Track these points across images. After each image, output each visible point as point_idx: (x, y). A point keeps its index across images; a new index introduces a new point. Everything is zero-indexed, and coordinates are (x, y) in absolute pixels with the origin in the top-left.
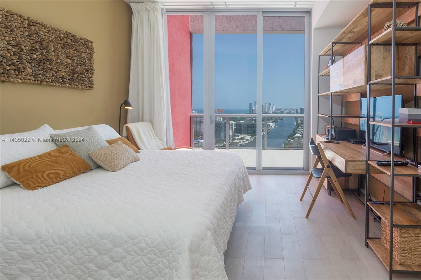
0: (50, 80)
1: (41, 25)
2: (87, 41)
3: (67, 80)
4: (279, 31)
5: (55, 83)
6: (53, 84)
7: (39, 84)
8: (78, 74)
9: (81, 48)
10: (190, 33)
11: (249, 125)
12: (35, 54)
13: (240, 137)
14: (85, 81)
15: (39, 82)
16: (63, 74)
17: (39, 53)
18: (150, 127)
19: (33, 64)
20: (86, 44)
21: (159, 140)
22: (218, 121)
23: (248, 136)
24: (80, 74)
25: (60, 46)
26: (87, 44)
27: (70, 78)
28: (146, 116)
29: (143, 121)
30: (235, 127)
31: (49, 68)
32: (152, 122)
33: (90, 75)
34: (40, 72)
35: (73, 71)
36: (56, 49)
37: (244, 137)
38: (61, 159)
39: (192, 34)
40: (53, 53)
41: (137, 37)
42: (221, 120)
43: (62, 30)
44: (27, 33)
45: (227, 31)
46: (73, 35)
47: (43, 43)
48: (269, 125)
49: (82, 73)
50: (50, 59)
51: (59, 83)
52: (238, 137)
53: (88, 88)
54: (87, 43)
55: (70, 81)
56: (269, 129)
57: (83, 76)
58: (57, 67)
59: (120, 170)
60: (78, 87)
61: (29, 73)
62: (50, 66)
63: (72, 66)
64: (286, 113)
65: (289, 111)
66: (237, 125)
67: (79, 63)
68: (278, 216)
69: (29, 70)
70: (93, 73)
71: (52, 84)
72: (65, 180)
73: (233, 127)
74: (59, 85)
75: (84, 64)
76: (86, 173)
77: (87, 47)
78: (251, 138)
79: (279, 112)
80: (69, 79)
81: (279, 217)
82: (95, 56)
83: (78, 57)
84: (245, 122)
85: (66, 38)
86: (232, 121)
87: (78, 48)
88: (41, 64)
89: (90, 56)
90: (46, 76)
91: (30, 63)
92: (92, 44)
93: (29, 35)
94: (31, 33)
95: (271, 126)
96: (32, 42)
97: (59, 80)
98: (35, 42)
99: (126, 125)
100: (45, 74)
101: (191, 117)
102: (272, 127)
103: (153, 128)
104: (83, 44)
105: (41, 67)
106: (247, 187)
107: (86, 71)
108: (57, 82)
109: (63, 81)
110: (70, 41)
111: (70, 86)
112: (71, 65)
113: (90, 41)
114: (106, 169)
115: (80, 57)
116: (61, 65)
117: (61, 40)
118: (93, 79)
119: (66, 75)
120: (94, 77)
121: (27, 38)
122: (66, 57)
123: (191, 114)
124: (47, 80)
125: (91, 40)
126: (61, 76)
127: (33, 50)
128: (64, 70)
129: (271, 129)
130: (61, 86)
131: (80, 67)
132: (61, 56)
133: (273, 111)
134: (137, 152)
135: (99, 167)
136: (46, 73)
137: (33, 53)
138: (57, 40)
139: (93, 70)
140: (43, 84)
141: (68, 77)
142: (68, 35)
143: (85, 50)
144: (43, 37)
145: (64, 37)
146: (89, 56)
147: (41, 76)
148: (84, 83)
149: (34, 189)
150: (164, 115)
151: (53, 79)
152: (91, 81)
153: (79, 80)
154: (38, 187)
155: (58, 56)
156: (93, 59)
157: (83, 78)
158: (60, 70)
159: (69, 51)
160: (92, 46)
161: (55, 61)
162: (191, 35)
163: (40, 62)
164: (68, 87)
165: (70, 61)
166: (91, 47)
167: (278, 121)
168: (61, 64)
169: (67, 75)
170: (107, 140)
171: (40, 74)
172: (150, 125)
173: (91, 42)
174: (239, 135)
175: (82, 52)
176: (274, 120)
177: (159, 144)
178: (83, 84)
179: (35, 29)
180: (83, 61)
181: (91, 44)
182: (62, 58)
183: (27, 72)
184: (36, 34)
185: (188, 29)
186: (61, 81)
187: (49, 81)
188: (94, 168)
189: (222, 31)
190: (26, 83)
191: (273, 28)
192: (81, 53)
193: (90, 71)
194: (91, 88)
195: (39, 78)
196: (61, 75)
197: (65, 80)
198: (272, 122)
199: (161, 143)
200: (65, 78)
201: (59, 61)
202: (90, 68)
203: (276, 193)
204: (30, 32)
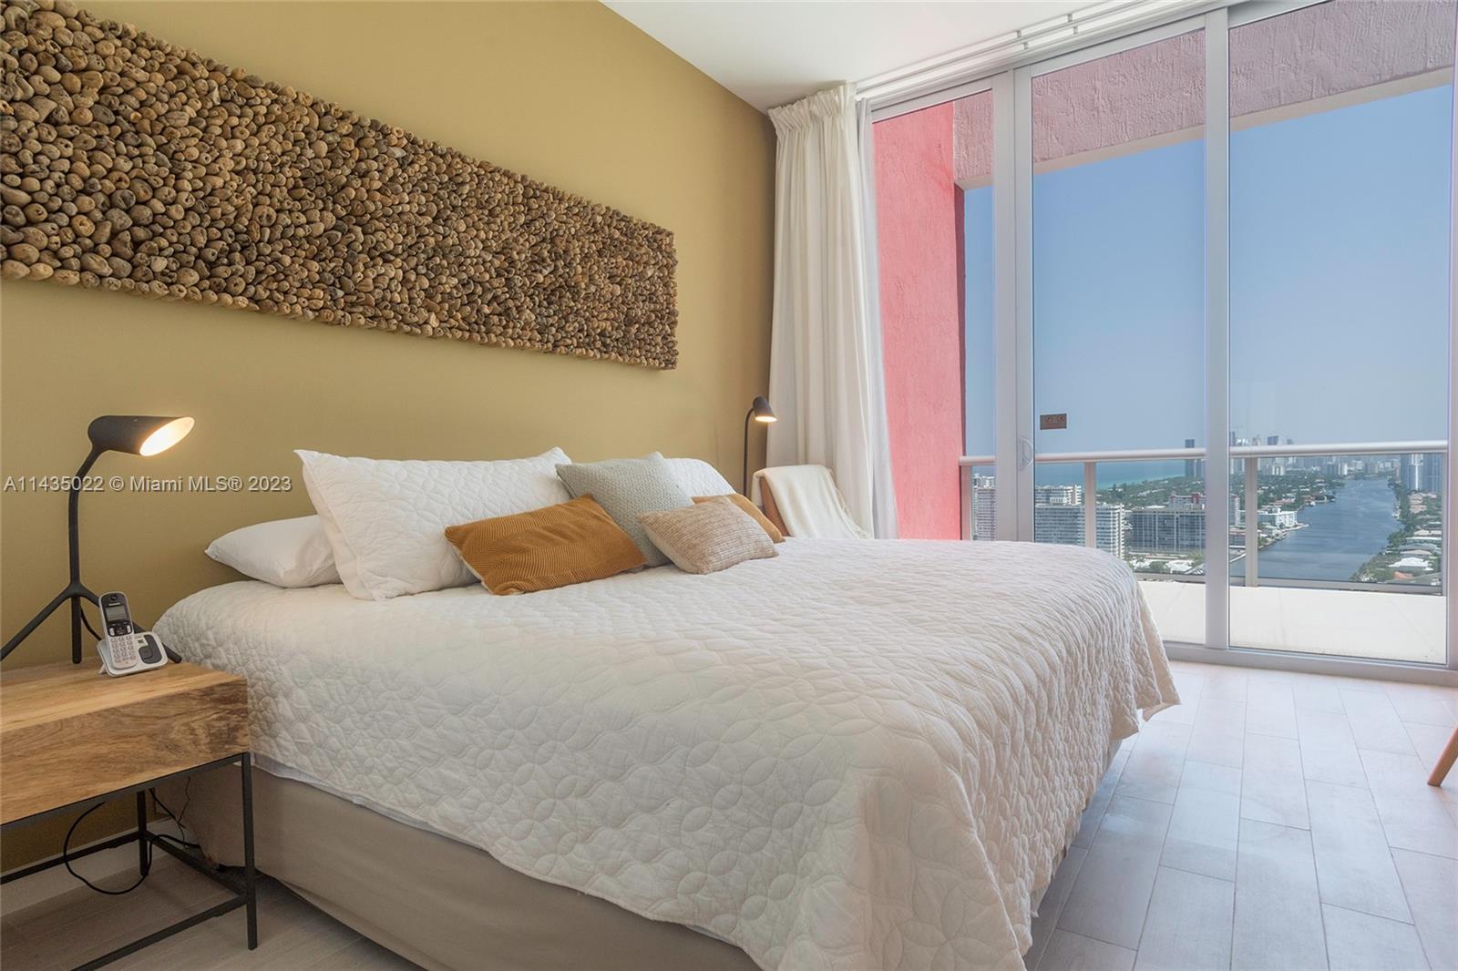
0: (575, 341)
1: (551, 196)
2: (659, 232)
3: (612, 341)
4: (1311, 99)
5: (587, 350)
6: (582, 353)
7: (550, 352)
8: (637, 326)
9: (643, 251)
10: (956, 187)
11: (1185, 521)
12: (541, 272)
13: (1147, 563)
14: (656, 344)
15: (550, 345)
16: (604, 324)
17: (549, 269)
18: (826, 480)
19: (537, 299)
20: (655, 241)
21: (853, 523)
22: (1067, 504)
23: (1180, 558)
24: (643, 325)
25: (595, 248)
26: (658, 239)
27: (618, 336)
28: (817, 446)
29: (806, 462)
30: (1130, 527)
31: (571, 308)
32: (831, 465)
33: (667, 327)
34: (551, 321)
35: (626, 316)
36: (586, 257)
37: (1164, 563)
38: (572, 526)
39: (963, 191)
40: (580, 269)
41: (789, 209)
42: (1077, 503)
43: (599, 205)
44: (522, 219)
45: (1086, 150)
46: (624, 216)
47: (558, 241)
48: (1271, 522)
49: (650, 324)
50: (573, 284)
51: (596, 350)
52: (1142, 561)
53: (664, 365)
54: (659, 237)
55: (620, 346)
56: (1269, 537)
57: (652, 331)
58: (589, 307)
59: (714, 571)
60: (638, 360)
61: (527, 323)
62: (572, 304)
63: (623, 303)
64: (1349, 471)
65: (1366, 465)
66: (1136, 520)
67: (641, 295)
68: (1308, 828)
69: (528, 314)
70: (675, 323)
71: (579, 351)
72: (578, 583)
73: (1122, 525)
74: (595, 356)
75: (651, 298)
76: (631, 575)
77: (659, 247)
78: (1193, 565)
79: (1314, 469)
80: (617, 340)
81: (1310, 830)
82: (681, 276)
83: (637, 278)
84: (1167, 510)
85: (609, 226)
86: (1117, 507)
87: (638, 252)
88: (553, 298)
89: (666, 273)
90: (567, 332)
91: (531, 297)
92: (672, 240)
93: (528, 224)
94: (530, 217)
95: (1278, 522)
96: (534, 240)
97: (595, 341)
98: (539, 240)
99: (760, 472)
100: (564, 326)
101: (960, 467)
102: (1281, 526)
103: (836, 486)
104: (649, 242)
105: (555, 307)
106: (1157, 690)
107: (657, 316)
108: (590, 345)
109: (604, 344)
110: (617, 234)
111: (621, 359)
112: (621, 301)
113: (665, 230)
114: (679, 566)
115: (641, 276)
116: (599, 300)
117: (596, 232)
118: (674, 339)
119: (610, 328)
120: (676, 334)
121: (521, 230)
122: (609, 278)
123: (963, 459)
124: (569, 341)
125: (669, 229)
126: (599, 330)
127: (536, 261)
128: (605, 315)
129: (1277, 535)
130: (598, 356)
131: (641, 304)
132: (597, 277)
133: (1286, 467)
134: (776, 540)
135: (665, 563)
136: (566, 322)
137: (535, 271)
138: (588, 233)
139: (673, 313)
140: (559, 350)
141: (616, 335)
142: (613, 216)
143: (654, 258)
144: (556, 227)
145: (604, 224)
146: (664, 274)
147: (554, 330)
148: (653, 349)
149: (505, 592)
150: (866, 443)
151: (580, 338)
152: (671, 345)
153: (642, 343)
154: (514, 590)
155: (591, 279)
156: (673, 283)
157: (651, 335)
158: (596, 313)
159: (614, 261)
160: (670, 245)
161: (585, 289)
162: (959, 193)
163: (551, 294)
164: (616, 361)
165: (618, 290)
166: (668, 250)
167: (1313, 503)
168: (597, 297)
169: (612, 329)
170: (695, 495)
171: (552, 325)
172: (827, 473)
173: (669, 234)
174: (1144, 556)
175: (647, 263)
176: (1293, 500)
177: (851, 532)
178: (651, 352)
179: (539, 206)
180: (648, 287)
181: (668, 239)
182: (601, 280)
183: (526, 319)
184: (541, 220)
185: (949, 175)
186: (599, 344)
187: (572, 344)
188: (654, 563)
189: (1067, 155)
190: (523, 348)
191: (1282, 94)
192: (644, 267)
193: (668, 316)
194: (670, 364)
195: (551, 337)
196: (598, 327)
197: (608, 341)
198: (1282, 509)
199: (858, 533)
200: (608, 335)
201: (593, 289)
202: (667, 308)
203: (1299, 739)
204: (528, 214)
